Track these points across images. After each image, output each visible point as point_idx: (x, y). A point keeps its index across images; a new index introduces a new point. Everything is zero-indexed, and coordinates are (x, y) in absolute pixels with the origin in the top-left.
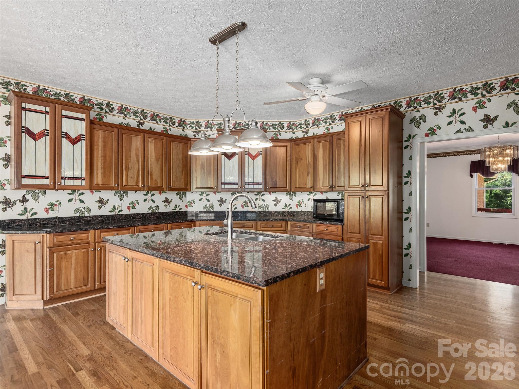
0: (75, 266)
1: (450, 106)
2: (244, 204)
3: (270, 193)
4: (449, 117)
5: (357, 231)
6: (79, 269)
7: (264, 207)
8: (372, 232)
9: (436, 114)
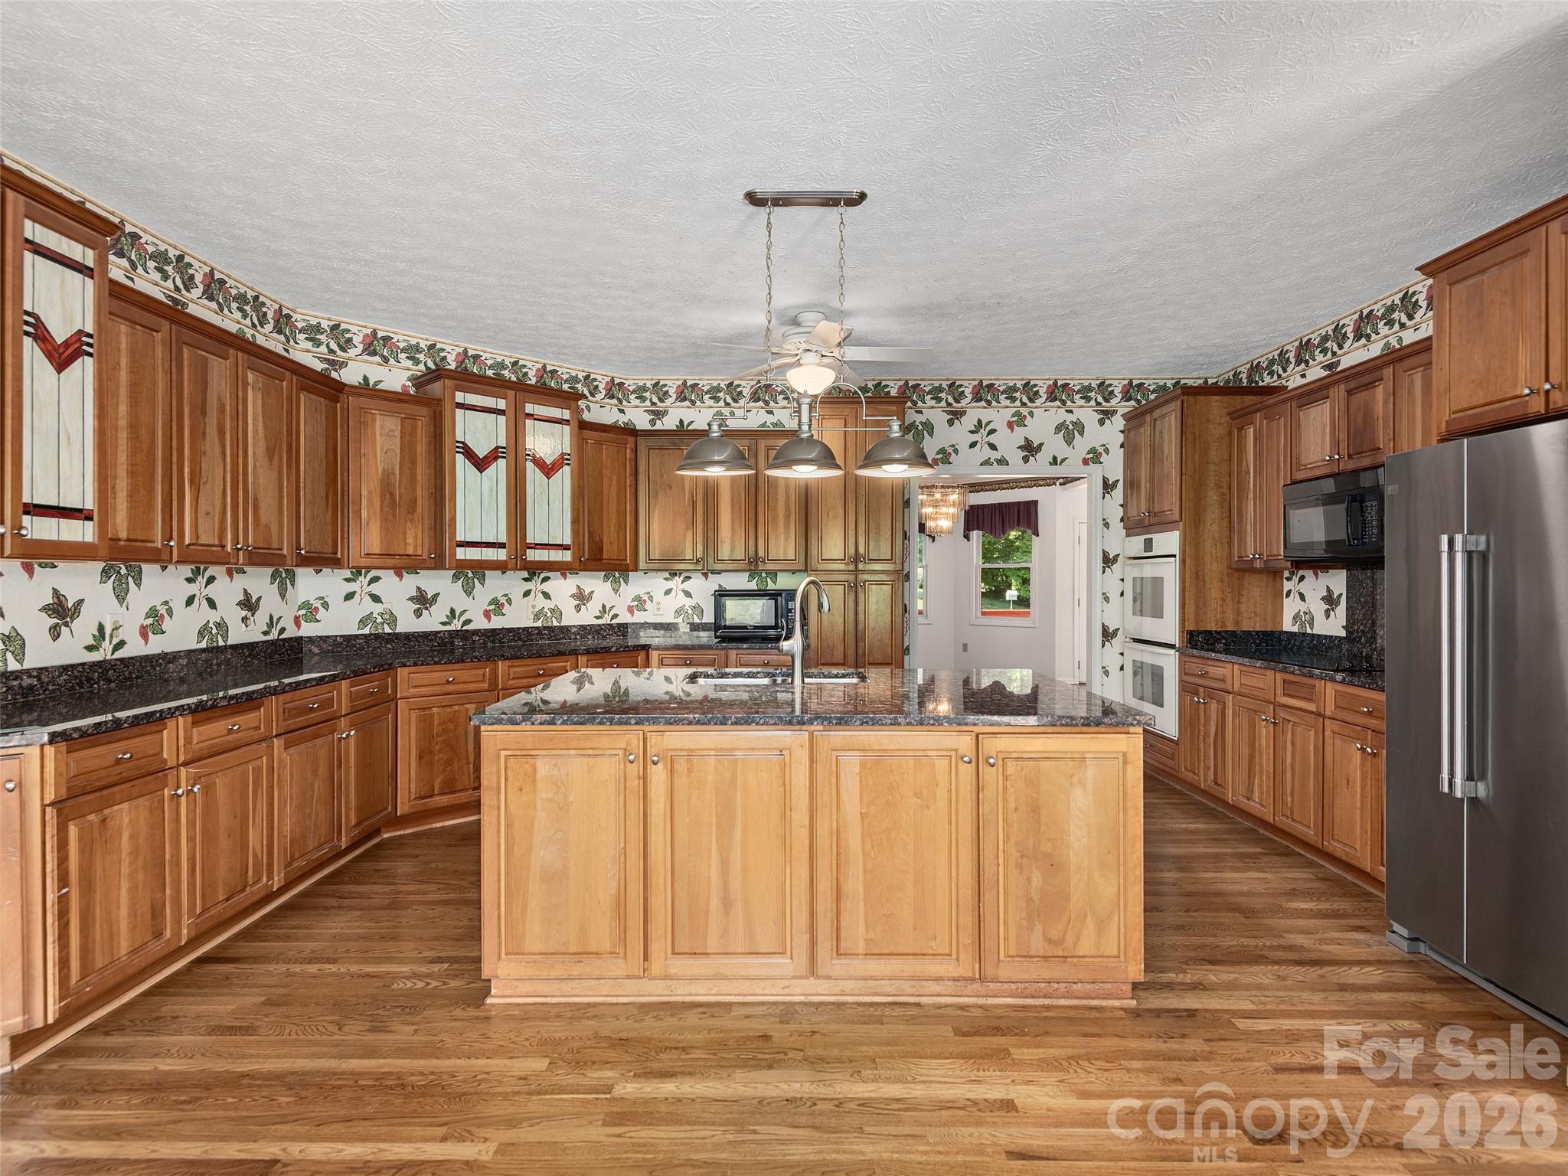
0: (130, 864)
1: (976, 412)
2: (493, 607)
3: (564, 576)
4: (972, 432)
5: (839, 658)
6: (141, 877)
7: (549, 614)
8: (871, 659)
9: (951, 423)
